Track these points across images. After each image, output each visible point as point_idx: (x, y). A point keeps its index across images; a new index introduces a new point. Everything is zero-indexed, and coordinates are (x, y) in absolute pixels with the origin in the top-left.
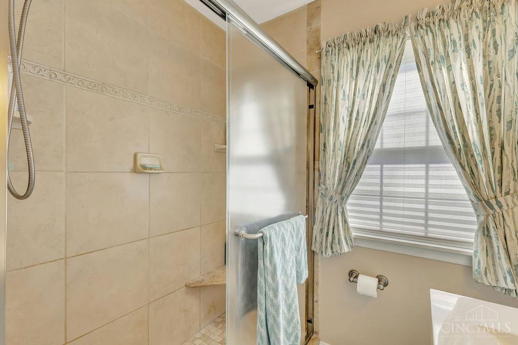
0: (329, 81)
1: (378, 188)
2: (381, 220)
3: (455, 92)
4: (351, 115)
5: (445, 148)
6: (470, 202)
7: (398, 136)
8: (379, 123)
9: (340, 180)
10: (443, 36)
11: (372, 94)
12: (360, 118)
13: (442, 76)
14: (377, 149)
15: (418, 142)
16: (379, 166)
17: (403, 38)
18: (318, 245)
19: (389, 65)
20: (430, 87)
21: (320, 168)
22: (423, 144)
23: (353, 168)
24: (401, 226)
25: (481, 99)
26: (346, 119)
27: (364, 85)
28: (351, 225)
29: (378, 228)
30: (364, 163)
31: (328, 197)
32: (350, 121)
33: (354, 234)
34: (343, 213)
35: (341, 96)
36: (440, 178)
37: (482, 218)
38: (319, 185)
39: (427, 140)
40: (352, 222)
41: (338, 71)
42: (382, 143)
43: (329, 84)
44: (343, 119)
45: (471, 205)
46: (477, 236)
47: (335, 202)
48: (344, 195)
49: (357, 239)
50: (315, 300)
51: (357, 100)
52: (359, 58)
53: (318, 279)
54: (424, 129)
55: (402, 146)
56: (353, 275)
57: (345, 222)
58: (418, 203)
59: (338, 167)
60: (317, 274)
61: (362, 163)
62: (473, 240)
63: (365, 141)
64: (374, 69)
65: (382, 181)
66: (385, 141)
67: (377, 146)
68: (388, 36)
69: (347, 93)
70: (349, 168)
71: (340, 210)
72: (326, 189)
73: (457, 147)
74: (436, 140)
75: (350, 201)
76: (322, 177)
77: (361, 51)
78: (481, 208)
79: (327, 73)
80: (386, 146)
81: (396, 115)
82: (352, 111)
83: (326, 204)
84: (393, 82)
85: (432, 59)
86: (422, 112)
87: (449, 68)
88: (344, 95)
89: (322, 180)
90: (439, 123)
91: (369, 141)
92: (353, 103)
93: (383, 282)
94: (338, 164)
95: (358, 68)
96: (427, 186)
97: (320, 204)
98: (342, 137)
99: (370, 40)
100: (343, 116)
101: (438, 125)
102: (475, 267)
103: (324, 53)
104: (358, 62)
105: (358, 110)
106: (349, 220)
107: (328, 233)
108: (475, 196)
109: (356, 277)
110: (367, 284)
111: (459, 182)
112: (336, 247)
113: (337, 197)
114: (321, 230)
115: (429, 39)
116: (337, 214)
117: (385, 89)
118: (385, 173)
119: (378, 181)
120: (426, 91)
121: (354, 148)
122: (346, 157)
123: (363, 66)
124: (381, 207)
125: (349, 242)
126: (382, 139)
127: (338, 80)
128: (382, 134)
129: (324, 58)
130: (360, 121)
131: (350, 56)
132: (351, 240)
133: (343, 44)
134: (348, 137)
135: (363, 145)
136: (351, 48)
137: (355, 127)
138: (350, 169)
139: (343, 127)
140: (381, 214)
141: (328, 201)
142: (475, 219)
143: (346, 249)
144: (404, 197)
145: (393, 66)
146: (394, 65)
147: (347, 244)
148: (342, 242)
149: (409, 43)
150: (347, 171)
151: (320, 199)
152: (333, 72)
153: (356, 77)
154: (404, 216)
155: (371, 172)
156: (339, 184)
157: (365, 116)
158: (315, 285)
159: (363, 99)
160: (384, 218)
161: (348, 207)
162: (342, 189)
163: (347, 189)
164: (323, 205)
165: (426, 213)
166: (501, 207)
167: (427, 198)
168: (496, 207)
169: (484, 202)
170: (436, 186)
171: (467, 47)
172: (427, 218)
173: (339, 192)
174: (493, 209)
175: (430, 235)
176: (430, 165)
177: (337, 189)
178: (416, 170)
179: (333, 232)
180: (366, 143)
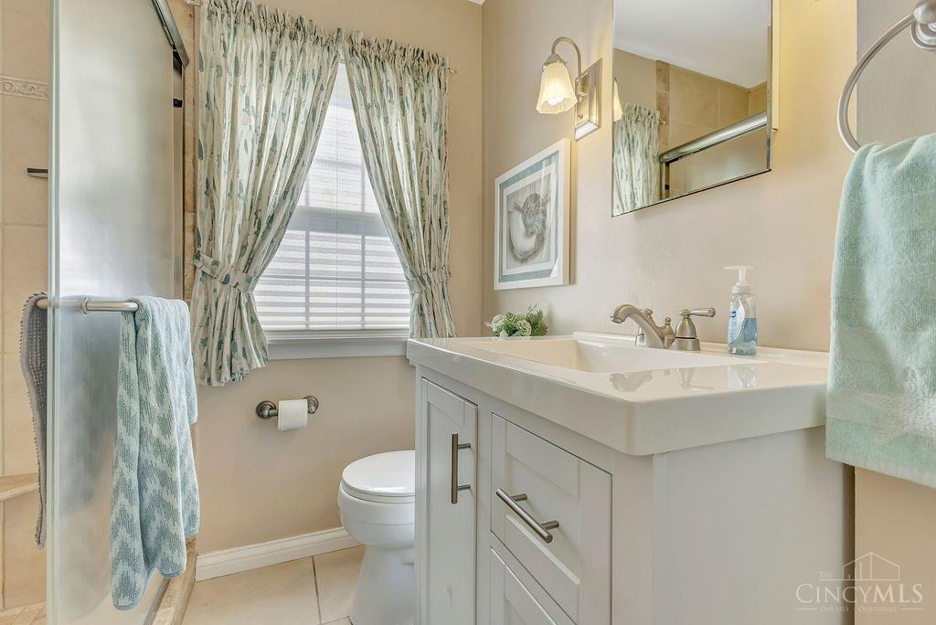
0: (220, 68)
1: (302, 267)
2: (307, 315)
4: (262, 141)
5: (383, 216)
6: (406, 281)
7: (328, 192)
8: (306, 163)
9: (244, 247)
11: (296, 119)
12: (278, 150)
13: (379, 125)
14: (301, 207)
15: (350, 204)
16: (304, 233)
19: (319, 86)
20: (367, 136)
21: (199, 226)
22: (358, 209)
23: (268, 228)
24: (334, 319)
25: (414, 164)
26: (253, 147)
27: (284, 100)
28: (263, 327)
29: (303, 327)
30: (285, 225)
31: (218, 279)
32: (260, 151)
33: (268, 339)
34: (250, 305)
35: (241, 104)
36: (378, 254)
37: (417, 296)
38: (197, 256)
39: (363, 205)
40: (266, 323)
41: (236, 58)
42: (307, 199)
43: (219, 75)
44: (246, 145)
45: (407, 286)
46: (412, 318)
47: (235, 287)
48: (251, 273)
49: (274, 345)
51: (272, 122)
52: (273, 53)
54: (359, 189)
55: (333, 207)
57: (253, 320)
58: (354, 286)
59: (237, 227)
61: (282, 224)
62: (408, 325)
63: (288, 188)
64: (296, 85)
65: (307, 256)
66: (312, 196)
67: (301, 202)
68: (316, 42)
69: (253, 102)
70: (259, 228)
71: (244, 300)
72: (216, 263)
74: (373, 206)
75: (259, 287)
76: (204, 242)
77: (277, 43)
78: (416, 285)
79: (211, 52)
80: (313, 204)
81: (326, 162)
82: (263, 135)
83: (215, 290)
84: (323, 112)
85: (369, 101)
86: (356, 166)
87: (386, 120)
88: (247, 104)
89: (203, 249)
90: (378, 183)
91: (293, 189)
92: (265, 123)
93: (313, 404)
94: (239, 221)
95: (272, 68)
96: (363, 264)
97: (200, 293)
98: (244, 176)
99: (290, 33)
100: (246, 142)
101: (376, 186)
104: (273, 59)
105: (275, 137)
106: (260, 318)
107: (221, 343)
108: (412, 272)
110: (292, 410)
111: (397, 260)
112: (240, 363)
113: (238, 277)
114: (204, 342)
115: (365, 72)
116: (240, 307)
118: (312, 244)
119: (303, 255)
120: (363, 140)
121: (269, 198)
122: (255, 211)
123: (281, 69)
124: (307, 295)
125: (261, 352)
126: (307, 192)
127: (236, 73)
128: (307, 188)
129: (204, 21)
130: (278, 154)
132: (264, 348)
133: (245, 15)
134: (256, 178)
136: (258, 31)
137: (270, 161)
138: (262, 230)
139: (244, 160)
140: (307, 305)
141: (219, 286)
142: (408, 301)
143: (258, 363)
144: (337, 279)
145: (324, 90)
146: (325, 87)
147: (259, 357)
148: (250, 352)
149: (342, 67)
150: (257, 234)
151: (198, 284)
152: (225, 56)
153: (270, 82)
154: (337, 305)
155: (293, 239)
156: (241, 255)
157: (284, 152)
159: (283, 120)
160: (312, 310)
161: (257, 299)
162: (249, 263)
163: (258, 264)
164: (207, 294)
165: (363, 298)
166: (430, 283)
167: (363, 280)
168: (427, 283)
169: (418, 278)
170: (372, 264)
171: (402, 102)
172: (363, 306)
173: (242, 268)
174: (425, 285)
175: (367, 326)
176: (367, 237)
177: (238, 263)
178: (351, 242)
179: (232, 339)
180: (290, 191)
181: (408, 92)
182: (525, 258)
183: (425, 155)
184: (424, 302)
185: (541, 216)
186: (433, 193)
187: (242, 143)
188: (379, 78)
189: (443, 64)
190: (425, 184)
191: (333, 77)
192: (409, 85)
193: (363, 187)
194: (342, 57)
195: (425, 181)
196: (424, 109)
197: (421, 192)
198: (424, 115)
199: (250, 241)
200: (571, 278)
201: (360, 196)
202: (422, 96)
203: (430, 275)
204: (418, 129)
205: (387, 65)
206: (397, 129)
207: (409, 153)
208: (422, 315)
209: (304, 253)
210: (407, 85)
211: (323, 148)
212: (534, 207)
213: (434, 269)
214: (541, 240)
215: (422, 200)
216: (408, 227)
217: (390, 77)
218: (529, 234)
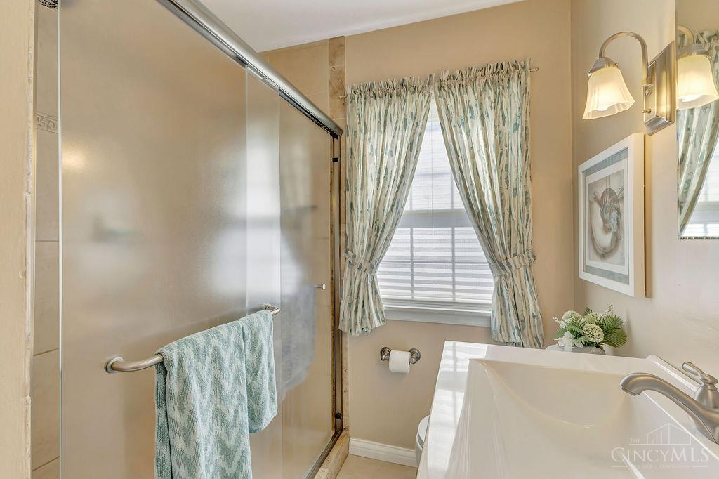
0: (356, 132)
1: (408, 254)
2: (412, 289)
3: (473, 157)
4: (379, 172)
6: (488, 265)
7: (426, 198)
8: (407, 184)
9: (369, 245)
10: (463, 101)
11: (401, 151)
12: (388, 177)
14: (407, 211)
15: (444, 205)
16: (409, 229)
17: (429, 97)
18: (346, 323)
19: (415, 124)
20: (453, 151)
21: (347, 233)
22: (448, 207)
23: (383, 232)
24: (431, 293)
25: (494, 166)
26: (375, 177)
27: (393, 141)
28: (382, 296)
29: (410, 298)
30: (394, 226)
31: (356, 266)
32: (379, 179)
33: (385, 306)
34: (373, 283)
35: (368, 150)
36: (464, 241)
37: (497, 278)
38: (346, 252)
39: (452, 203)
40: (383, 293)
41: (365, 122)
42: (411, 205)
43: (356, 136)
44: (371, 176)
45: (489, 267)
46: (493, 296)
47: (365, 271)
48: (373, 262)
49: (389, 311)
50: (343, 390)
51: (386, 157)
52: (387, 111)
53: (347, 364)
54: (449, 192)
55: (429, 208)
56: (384, 352)
57: (376, 293)
58: (447, 267)
59: (366, 231)
60: (346, 358)
61: (392, 226)
62: (490, 302)
64: (401, 125)
65: (412, 246)
66: (414, 202)
67: (407, 208)
68: (413, 93)
69: (375, 147)
70: (378, 232)
71: (370, 279)
72: (354, 256)
73: (476, 211)
74: (460, 204)
75: (380, 269)
76: (350, 243)
77: (388, 103)
78: (496, 270)
79: (353, 123)
80: (415, 208)
81: (424, 175)
82: (380, 168)
83: (354, 274)
84: (420, 141)
85: (453, 123)
86: (447, 174)
87: (468, 133)
88: (372, 150)
89: (349, 247)
90: (461, 186)
91: (398, 202)
92: (382, 160)
93: (415, 356)
94: (367, 227)
95: (385, 121)
96: (453, 250)
97: (348, 275)
98: (371, 198)
99: (397, 93)
100: (371, 174)
101: (460, 188)
102: (493, 327)
103: (349, 99)
104: (386, 115)
105: (387, 168)
106: (380, 291)
107: (357, 308)
108: (491, 258)
109: (388, 355)
110: (399, 359)
111: (479, 245)
112: (367, 323)
113: (366, 266)
114: (350, 305)
115: (450, 101)
116: (367, 285)
117: (413, 148)
118: (415, 237)
119: (408, 245)
120: (450, 154)
121: (384, 210)
122: (375, 220)
123: (391, 121)
124: (412, 274)
125: (380, 316)
126: (411, 200)
127: (365, 133)
128: (411, 195)
129: (349, 105)
130: (388, 180)
131: (377, 106)
132: (382, 312)
133: (370, 92)
134: (376, 199)
135: (393, 206)
136: (378, 99)
137: (384, 186)
138: (380, 232)
139: (371, 185)
140: (412, 281)
141: (356, 270)
142: (492, 280)
143: (377, 323)
144: (433, 262)
145: (418, 125)
146: (420, 124)
147: (378, 318)
148: (372, 316)
149: (433, 103)
150: (376, 235)
151: (347, 269)
152: (359, 123)
153: (384, 131)
154: (434, 282)
155: (401, 236)
156: (368, 250)
157: (393, 175)
158: (344, 372)
159: (392, 156)
160: (415, 285)
161: (379, 276)
162: (372, 256)
163: (377, 256)
164: (351, 275)
165: (453, 277)
166: (510, 267)
167: (453, 262)
168: (507, 268)
169: (498, 264)
170: (461, 250)
171: (482, 116)
172: (454, 283)
173: (368, 259)
174: (504, 269)
175: (457, 300)
176: (456, 229)
177: (366, 255)
178: (444, 233)
179: (363, 306)
180: (396, 204)
181: (487, 104)
182: (604, 254)
183: (504, 155)
184: (504, 285)
185: (614, 214)
186: (511, 186)
187: (369, 176)
190: (504, 180)
191: (427, 113)
192: (489, 98)
193: (452, 189)
194: (433, 94)
195: (504, 177)
196: (503, 114)
197: (500, 188)
198: (504, 119)
199: (373, 241)
200: (647, 288)
201: (450, 196)
202: (501, 104)
203: (510, 260)
204: (498, 133)
205: (469, 88)
206: (478, 138)
207: (488, 157)
208: (502, 296)
209: (410, 244)
210: (487, 99)
211: (422, 165)
212: (610, 202)
213: (515, 255)
214: (617, 240)
215: (502, 195)
217: (471, 97)
218: (606, 230)
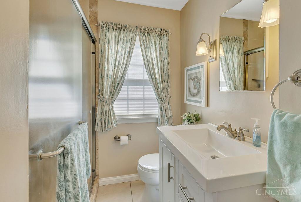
0: (105, 42)
1: (126, 96)
2: (128, 110)
4: (115, 62)
5: (150, 80)
6: (157, 100)
7: (134, 74)
9: (111, 93)
11: (125, 54)
12: (120, 64)
13: (148, 54)
15: (140, 77)
16: (127, 86)
17: (136, 34)
18: (99, 128)
21: (99, 87)
22: (142, 78)
24: (136, 111)
25: (159, 64)
26: (113, 64)
27: (121, 49)
28: (116, 114)
29: (127, 114)
30: (122, 85)
31: (104, 102)
32: (115, 65)
33: (118, 118)
34: (112, 109)
35: (110, 52)
36: (148, 91)
37: (160, 105)
38: (99, 95)
39: (144, 77)
41: (109, 39)
42: (128, 77)
43: (104, 44)
44: (111, 63)
45: (157, 101)
46: (159, 111)
47: (109, 104)
48: (113, 100)
49: (120, 120)
50: (96, 158)
51: (118, 56)
53: (98, 146)
54: (143, 72)
55: (135, 78)
56: (117, 139)
57: (113, 113)
58: (141, 101)
59: (109, 86)
60: (98, 144)
62: (157, 113)
63: (123, 75)
64: (125, 44)
65: (128, 93)
66: (129, 76)
67: (126, 78)
68: (130, 31)
69: (113, 51)
70: (115, 87)
71: (111, 107)
72: (104, 97)
73: (153, 80)
74: (147, 77)
75: (115, 103)
76: (101, 91)
77: (119, 33)
78: (159, 101)
79: (102, 38)
80: (130, 78)
81: (133, 65)
82: (116, 60)
83: (103, 105)
84: (133, 51)
85: (145, 46)
86: (142, 65)
87: (151, 51)
88: (112, 51)
89: (100, 93)
90: (148, 71)
91: (124, 75)
92: (116, 57)
93: (130, 137)
95: (118, 41)
96: (144, 95)
97: (100, 106)
98: (111, 72)
99: (123, 30)
100: (111, 62)
101: (147, 72)
103: (101, 27)
104: (118, 38)
105: (119, 60)
106: (115, 112)
107: (105, 120)
108: (158, 97)
110: (124, 139)
111: (154, 93)
112: (110, 126)
113: (109, 101)
114: (101, 119)
115: (144, 38)
116: (110, 110)
118: (129, 89)
119: (127, 93)
120: (144, 58)
121: (117, 78)
122: (114, 82)
124: (128, 105)
125: (115, 122)
126: (128, 74)
127: (109, 43)
128: (128, 73)
131: (114, 33)
132: (116, 121)
133: (111, 26)
134: (114, 72)
137: (118, 68)
138: (116, 87)
139: (111, 67)
140: (128, 107)
141: (104, 104)
142: (158, 105)
143: (115, 126)
144: (136, 99)
145: (132, 45)
147: (115, 124)
148: (113, 123)
149: (138, 36)
150: (114, 88)
151: (99, 103)
152: (106, 39)
153: (118, 45)
154: (136, 107)
155: (124, 88)
156: (110, 95)
157: (122, 64)
158: (96, 150)
161: (115, 106)
162: (112, 97)
163: (114, 97)
164: (101, 106)
165: (144, 105)
166: (164, 101)
167: (144, 99)
168: (163, 100)
169: (161, 99)
170: (147, 94)
171: (155, 46)
172: (144, 107)
173: (110, 99)
174: (162, 101)
175: (145, 113)
176: (145, 87)
177: (109, 97)
178: (140, 88)
179: (108, 119)
180: (123, 76)
181: (157, 42)
182: (194, 95)
183: (162, 61)
184: (162, 107)
185: (199, 84)
186: (165, 73)
188: (148, 39)
189: (168, 32)
190: (162, 70)
191: (135, 40)
192: (158, 40)
193: (144, 72)
194: (138, 33)
195: (162, 69)
196: (162, 47)
197: (161, 73)
198: (162, 49)
199: (113, 91)
200: (208, 105)
201: (143, 74)
202: (162, 43)
203: (164, 98)
204: (160, 53)
205: (151, 35)
206: (154, 54)
207: (157, 61)
208: (162, 110)
209: (127, 92)
210: (157, 40)
211: (132, 61)
212: (197, 80)
213: (165, 96)
214: (199, 91)
215: (162, 75)
216: (157, 84)
217: (152, 38)
218: (195, 88)
